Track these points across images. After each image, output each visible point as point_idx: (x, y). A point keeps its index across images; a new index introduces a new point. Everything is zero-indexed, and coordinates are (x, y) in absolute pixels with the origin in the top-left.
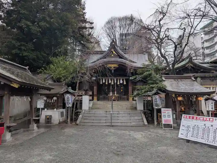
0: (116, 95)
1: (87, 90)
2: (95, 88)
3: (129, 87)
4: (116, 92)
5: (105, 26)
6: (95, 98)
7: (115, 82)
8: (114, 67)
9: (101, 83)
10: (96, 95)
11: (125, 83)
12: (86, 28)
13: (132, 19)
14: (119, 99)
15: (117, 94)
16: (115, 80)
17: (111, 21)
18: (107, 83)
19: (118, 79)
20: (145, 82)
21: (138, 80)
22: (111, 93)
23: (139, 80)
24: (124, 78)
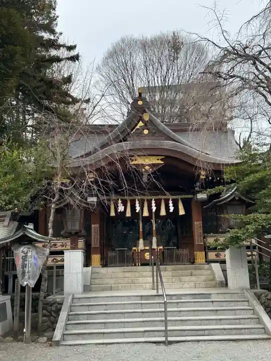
0: (154, 246)
1: (76, 233)
2: (95, 227)
3: (196, 223)
4: (154, 239)
5: (105, 62)
6: (96, 258)
7: (154, 209)
8: (153, 165)
9: (113, 214)
10: (99, 250)
11: (182, 212)
12: (58, 60)
13: (175, 45)
14: (165, 259)
15: (158, 246)
16: (153, 204)
17: (123, 51)
18: (128, 214)
19: (161, 200)
20: (249, 205)
21: (229, 200)
22: (141, 241)
23: (234, 199)
24: (179, 197)
